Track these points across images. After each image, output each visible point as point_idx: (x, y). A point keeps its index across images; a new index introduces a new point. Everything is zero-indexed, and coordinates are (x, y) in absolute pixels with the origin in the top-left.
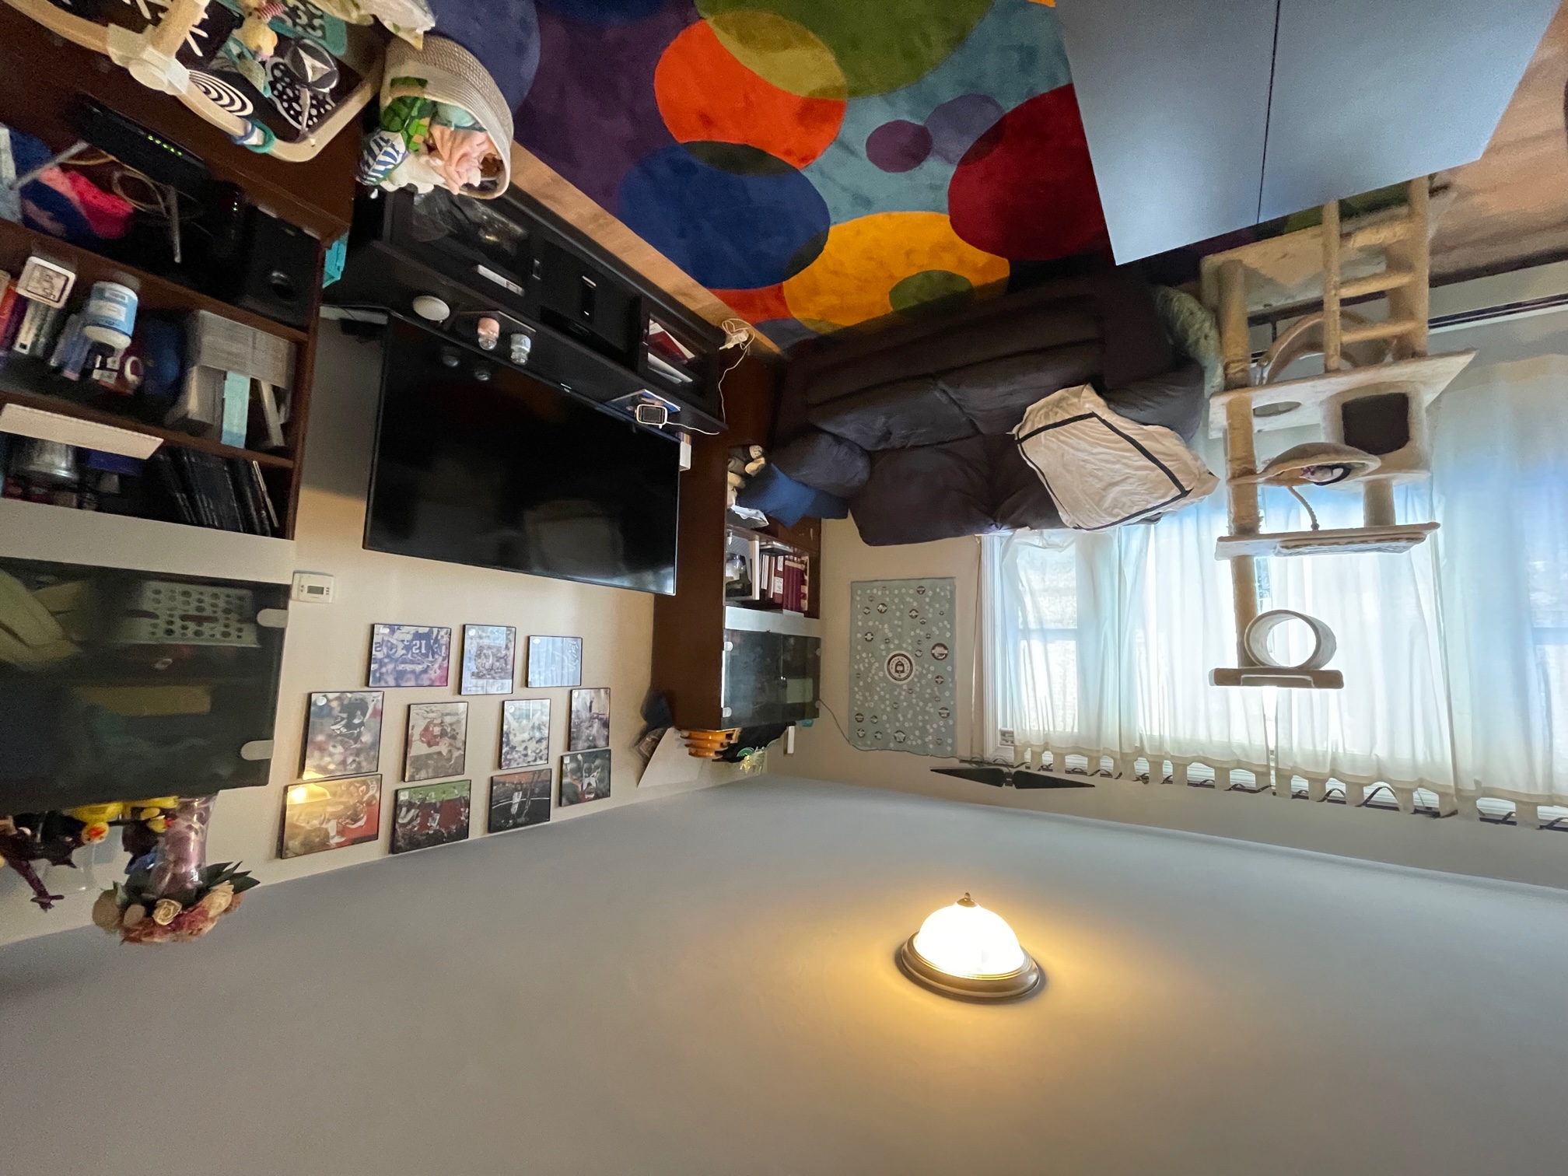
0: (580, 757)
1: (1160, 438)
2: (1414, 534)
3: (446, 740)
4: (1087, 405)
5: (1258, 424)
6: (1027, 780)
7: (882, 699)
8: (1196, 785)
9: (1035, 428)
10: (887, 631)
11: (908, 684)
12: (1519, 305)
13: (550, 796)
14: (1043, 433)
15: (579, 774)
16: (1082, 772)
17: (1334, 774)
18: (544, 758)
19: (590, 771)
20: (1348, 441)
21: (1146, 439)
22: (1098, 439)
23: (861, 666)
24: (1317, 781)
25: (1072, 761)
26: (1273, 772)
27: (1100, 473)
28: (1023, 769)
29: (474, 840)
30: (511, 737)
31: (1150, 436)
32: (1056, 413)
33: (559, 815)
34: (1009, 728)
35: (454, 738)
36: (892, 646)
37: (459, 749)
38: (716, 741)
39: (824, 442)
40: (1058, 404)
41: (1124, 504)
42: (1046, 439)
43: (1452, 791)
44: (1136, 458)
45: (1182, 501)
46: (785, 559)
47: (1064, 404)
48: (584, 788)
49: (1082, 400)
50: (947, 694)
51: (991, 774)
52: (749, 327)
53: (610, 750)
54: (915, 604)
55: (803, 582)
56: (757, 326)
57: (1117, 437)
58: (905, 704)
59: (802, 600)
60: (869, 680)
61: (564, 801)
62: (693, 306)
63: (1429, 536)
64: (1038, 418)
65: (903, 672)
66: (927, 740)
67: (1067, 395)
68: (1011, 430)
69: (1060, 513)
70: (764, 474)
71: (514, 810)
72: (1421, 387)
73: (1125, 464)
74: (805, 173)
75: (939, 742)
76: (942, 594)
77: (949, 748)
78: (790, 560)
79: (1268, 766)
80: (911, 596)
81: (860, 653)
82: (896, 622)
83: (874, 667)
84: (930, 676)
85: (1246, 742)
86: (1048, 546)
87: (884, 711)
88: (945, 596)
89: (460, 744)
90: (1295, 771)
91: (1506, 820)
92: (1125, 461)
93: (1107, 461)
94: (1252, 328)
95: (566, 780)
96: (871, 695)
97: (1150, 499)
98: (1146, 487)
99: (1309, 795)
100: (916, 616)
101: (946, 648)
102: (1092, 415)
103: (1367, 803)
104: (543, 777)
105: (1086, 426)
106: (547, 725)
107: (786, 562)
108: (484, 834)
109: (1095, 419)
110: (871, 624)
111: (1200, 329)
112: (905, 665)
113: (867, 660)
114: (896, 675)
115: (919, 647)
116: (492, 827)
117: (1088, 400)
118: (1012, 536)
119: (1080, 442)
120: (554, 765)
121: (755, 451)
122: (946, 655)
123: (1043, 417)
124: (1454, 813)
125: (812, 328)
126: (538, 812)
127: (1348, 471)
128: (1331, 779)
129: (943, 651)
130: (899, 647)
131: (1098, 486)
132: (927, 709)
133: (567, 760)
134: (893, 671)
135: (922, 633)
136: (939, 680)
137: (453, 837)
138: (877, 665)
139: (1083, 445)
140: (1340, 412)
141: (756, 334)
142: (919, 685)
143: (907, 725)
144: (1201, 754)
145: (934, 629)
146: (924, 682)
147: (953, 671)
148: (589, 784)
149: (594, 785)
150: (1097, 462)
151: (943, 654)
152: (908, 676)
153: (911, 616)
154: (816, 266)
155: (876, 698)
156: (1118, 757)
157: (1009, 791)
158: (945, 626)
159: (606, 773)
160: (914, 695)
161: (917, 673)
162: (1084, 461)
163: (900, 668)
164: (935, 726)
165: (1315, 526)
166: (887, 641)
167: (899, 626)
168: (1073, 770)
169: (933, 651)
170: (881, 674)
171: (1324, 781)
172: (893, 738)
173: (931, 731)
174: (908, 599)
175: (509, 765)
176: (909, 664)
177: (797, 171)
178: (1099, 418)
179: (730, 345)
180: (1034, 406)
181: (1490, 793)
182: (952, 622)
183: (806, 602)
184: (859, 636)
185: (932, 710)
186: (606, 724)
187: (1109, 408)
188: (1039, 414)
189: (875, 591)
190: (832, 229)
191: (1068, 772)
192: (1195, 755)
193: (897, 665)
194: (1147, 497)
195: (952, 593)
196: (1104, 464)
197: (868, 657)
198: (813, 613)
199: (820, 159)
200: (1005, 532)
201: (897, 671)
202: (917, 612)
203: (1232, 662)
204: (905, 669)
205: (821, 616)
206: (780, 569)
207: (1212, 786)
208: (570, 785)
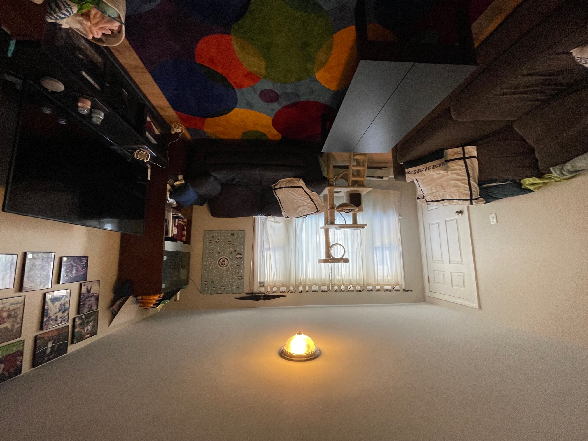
0: (83, 317)
1: (315, 196)
2: (362, 226)
3: (11, 320)
4: (300, 184)
5: (335, 195)
6: (267, 297)
7: (216, 275)
8: (314, 292)
9: (281, 186)
10: (219, 249)
11: (226, 268)
12: (374, 177)
13: (68, 340)
14: (284, 189)
15: (83, 326)
16: (285, 292)
17: (343, 284)
18: (66, 320)
19: (88, 323)
20: (351, 202)
21: (312, 196)
22: (300, 194)
23: (207, 262)
24: (339, 286)
25: (282, 289)
26: (331, 286)
27: (298, 203)
28: (267, 294)
29: (25, 373)
30: (49, 312)
31: (313, 195)
32: (289, 184)
33: (72, 349)
34: (261, 281)
35: (16, 317)
36: (220, 255)
37: (18, 323)
38: (154, 299)
39: (212, 179)
40: (290, 181)
41: (302, 212)
42: (284, 191)
43: (363, 285)
44: (309, 200)
45: (317, 213)
46: (178, 220)
47: (293, 182)
48: (85, 332)
49: (299, 182)
50: (241, 271)
51: (255, 297)
52: (184, 128)
53: (98, 311)
54: (230, 239)
55: (184, 230)
56: (187, 129)
57: (306, 194)
58: (225, 276)
59: (183, 237)
60: (211, 268)
61: (75, 341)
62: (162, 113)
63: (366, 227)
64: (283, 184)
65: (224, 264)
66: (233, 288)
67: (294, 179)
68: (272, 185)
69: (282, 213)
70: (182, 186)
71: (48, 351)
72: (362, 192)
73: (305, 201)
74: (237, 91)
75: (238, 288)
76: (241, 236)
77: (241, 290)
78: (180, 221)
79: (330, 284)
80: (229, 236)
81: (207, 258)
82: (222, 246)
83: (213, 263)
84: (235, 265)
85: (325, 278)
86: (276, 222)
87: (216, 279)
88: (242, 236)
89: (19, 320)
90: (335, 285)
91: (371, 291)
92: (306, 201)
93: (301, 200)
94: (334, 169)
95: (76, 330)
96: (212, 274)
97: (310, 212)
98: (309, 208)
99: (338, 291)
100: (231, 244)
101: (241, 255)
102: (301, 187)
103: (349, 291)
104: (65, 330)
105: (298, 189)
106: (68, 303)
107: (179, 221)
108: (30, 369)
109: (301, 188)
110: (212, 246)
111: (323, 168)
112: (226, 262)
113: (210, 261)
114: (222, 265)
115: (231, 255)
116: (34, 364)
117: (301, 183)
118: (267, 218)
119: (295, 193)
120: (70, 324)
121: (180, 177)
122: (241, 257)
123: (284, 184)
124: (363, 290)
125: (209, 135)
126: (61, 350)
127: (352, 210)
128: (342, 285)
129: (240, 256)
130: (223, 255)
131: (296, 206)
132: (234, 277)
133: (77, 320)
134: (221, 264)
135: (233, 250)
136: (239, 266)
137: (11, 376)
138: (214, 262)
139: (296, 194)
140: (349, 195)
141: (185, 131)
142: (231, 268)
143: (225, 284)
144: (315, 283)
145: (237, 248)
146: (232, 267)
147: (244, 263)
148: (88, 330)
149: (90, 329)
150: (298, 200)
151: (240, 257)
152: (226, 266)
153: (229, 244)
154: (222, 118)
155: (213, 274)
156: (295, 286)
157: (262, 302)
158: (241, 247)
159: (96, 323)
160: (229, 273)
161: (230, 264)
162: (294, 199)
163: (223, 263)
164: (236, 283)
165: (345, 223)
166: (219, 253)
167: (223, 247)
168: (282, 292)
169: (237, 256)
170: (216, 265)
171: (341, 286)
172: (220, 289)
173: (235, 285)
174: (228, 237)
175: (47, 327)
176: (227, 261)
177: (234, 89)
178: (303, 188)
179: (173, 132)
180: (282, 180)
181: (368, 285)
182: (244, 246)
183: (185, 238)
184: (207, 251)
185: (235, 277)
186: (97, 299)
187: (306, 186)
188: (283, 183)
189: (214, 234)
190: (235, 109)
191: (281, 293)
192: (313, 283)
193: (222, 262)
194: (309, 211)
195: (244, 236)
196: (300, 201)
197: (210, 259)
198: (188, 242)
199: (244, 89)
200: (264, 217)
201: (222, 264)
202: (231, 242)
203: (324, 257)
204: (226, 263)
205: (191, 244)
206: (176, 224)
207: (317, 291)
208: (79, 332)
